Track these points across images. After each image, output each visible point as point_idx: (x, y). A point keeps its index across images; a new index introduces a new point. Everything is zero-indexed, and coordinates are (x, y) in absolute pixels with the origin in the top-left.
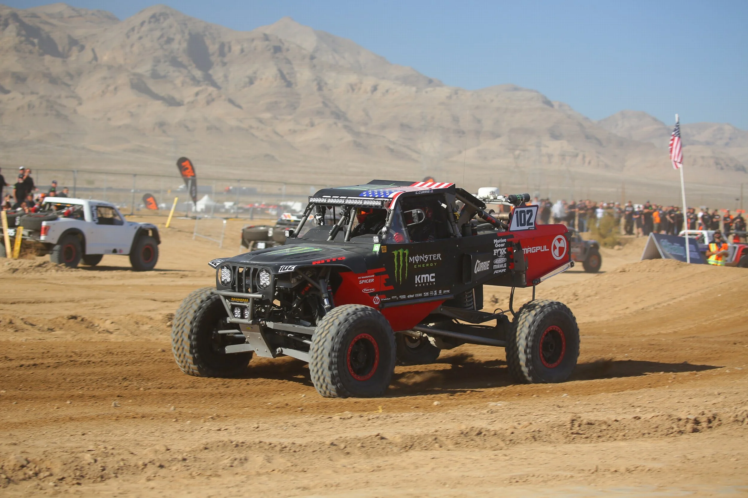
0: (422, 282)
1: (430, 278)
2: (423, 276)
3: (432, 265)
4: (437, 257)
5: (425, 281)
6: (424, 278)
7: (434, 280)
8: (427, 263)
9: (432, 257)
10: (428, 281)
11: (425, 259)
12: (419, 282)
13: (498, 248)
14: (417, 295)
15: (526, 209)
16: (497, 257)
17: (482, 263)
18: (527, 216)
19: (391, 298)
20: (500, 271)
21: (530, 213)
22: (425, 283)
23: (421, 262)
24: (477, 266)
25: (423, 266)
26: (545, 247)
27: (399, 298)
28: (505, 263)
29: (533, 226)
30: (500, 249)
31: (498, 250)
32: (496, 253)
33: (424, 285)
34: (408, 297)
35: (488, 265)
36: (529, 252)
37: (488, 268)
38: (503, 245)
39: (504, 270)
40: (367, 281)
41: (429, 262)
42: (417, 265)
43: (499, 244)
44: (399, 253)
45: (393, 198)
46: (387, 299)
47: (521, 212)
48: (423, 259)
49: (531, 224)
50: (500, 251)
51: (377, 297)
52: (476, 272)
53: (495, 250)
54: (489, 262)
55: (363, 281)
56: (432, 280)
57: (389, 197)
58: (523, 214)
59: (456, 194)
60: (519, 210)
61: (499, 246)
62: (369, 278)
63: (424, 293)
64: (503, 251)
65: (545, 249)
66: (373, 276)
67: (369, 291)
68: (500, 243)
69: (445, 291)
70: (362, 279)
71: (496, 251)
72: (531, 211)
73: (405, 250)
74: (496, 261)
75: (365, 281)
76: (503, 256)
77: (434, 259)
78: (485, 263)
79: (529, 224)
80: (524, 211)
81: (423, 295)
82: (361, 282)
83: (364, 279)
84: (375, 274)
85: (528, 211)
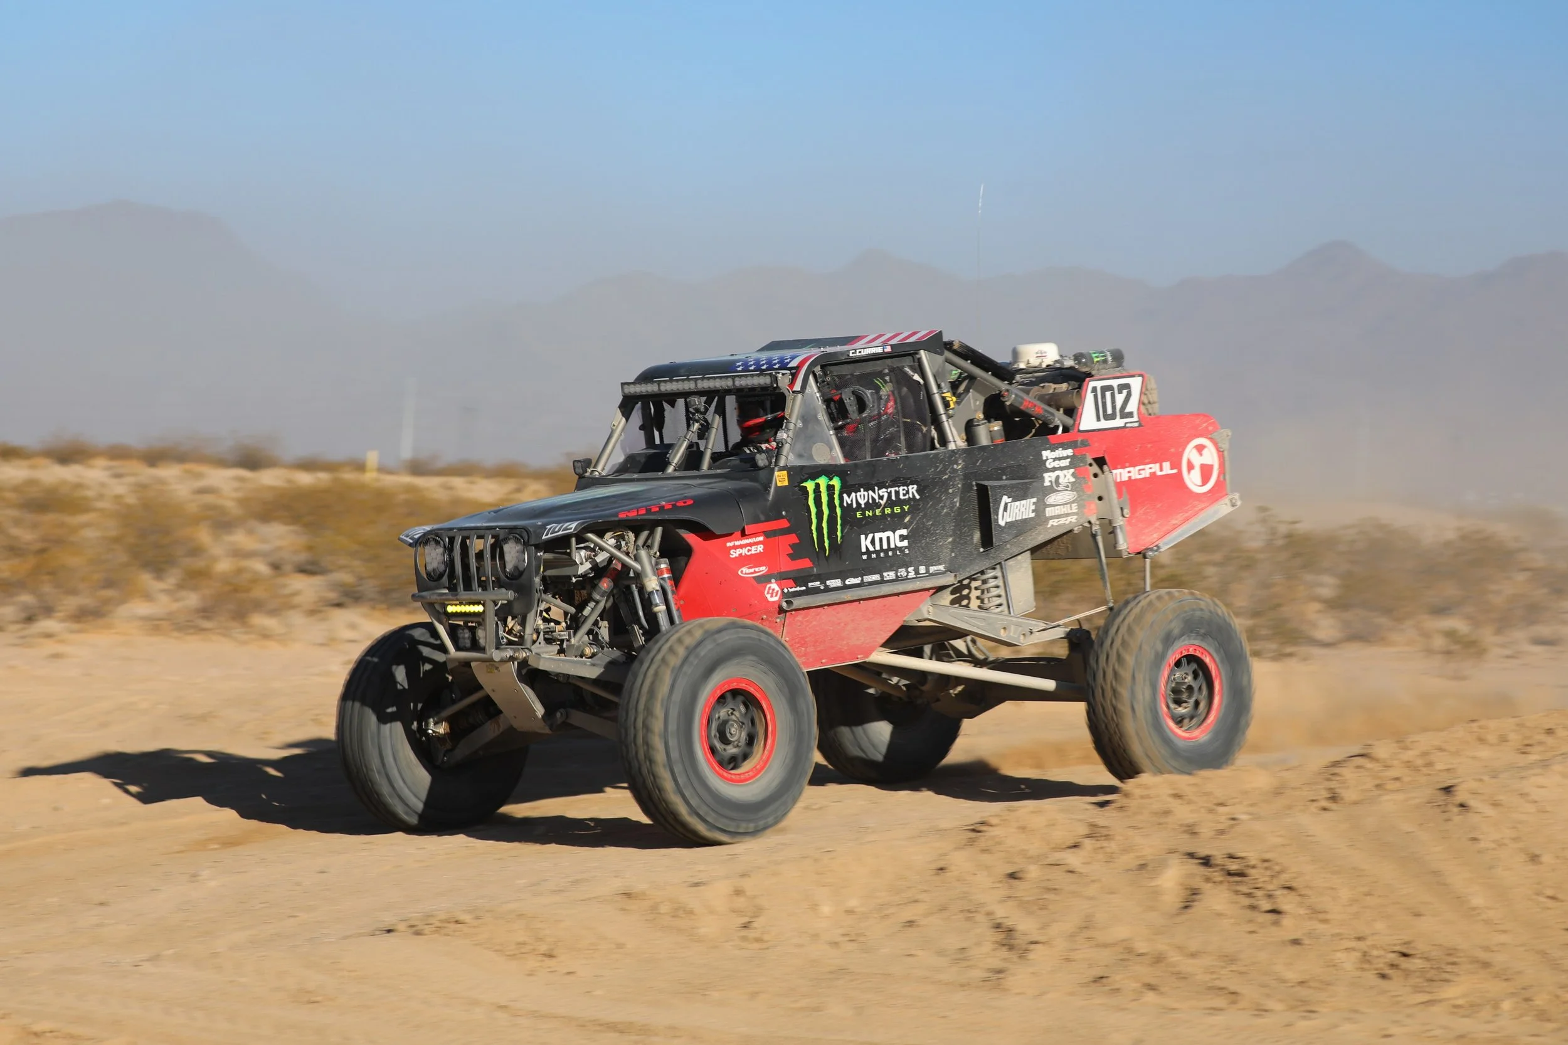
0: (878, 548)
1: (895, 539)
2: (878, 535)
3: (897, 510)
4: (908, 492)
5: (885, 547)
6: (881, 539)
7: (905, 543)
8: (885, 506)
9: (897, 493)
10: (892, 546)
11: (881, 498)
12: (871, 548)
13: (1054, 469)
14: (868, 578)
15: (1115, 383)
16: (1051, 490)
17: (1017, 503)
18: (1120, 399)
19: (806, 585)
20: (1062, 521)
21: (1125, 392)
22: (886, 551)
23: (872, 505)
24: (1005, 509)
25: (878, 512)
26: (1166, 465)
27: (826, 586)
28: (1073, 502)
29: (1135, 418)
30: (1057, 473)
31: (1053, 475)
32: (1051, 481)
33: (882, 555)
34: (847, 582)
35: (1033, 507)
36: (1130, 477)
37: (1033, 515)
38: (1066, 463)
39: (1073, 519)
40: (749, 550)
41: (891, 503)
42: (864, 511)
43: (1055, 459)
44: (818, 486)
45: (798, 368)
46: (798, 589)
47: (1105, 389)
48: (876, 497)
49: (1130, 415)
50: (1058, 477)
51: (774, 586)
52: (1002, 523)
53: (1046, 475)
54: (1034, 500)
55: (739, 551)
56: (900, 544)
57: (789, 366)
58: (1108, 394)
59: (948, 354)
60: (1099, 384)
61: (1057, 464)
62: (750, 545)
63: (885, 574)
64: (1067, 477)
65: (1167, 469)
66: (761, 539)
67: (755, 572)
68: (1060, 459)
69: (932, 569)
70: (735, 547)
71: (1048, 477)
72: (1127, 386)
73: (831, 479)
74: (1052, 499)
75: (744, 551)
76: (1068, 486)
77: (902, 497)
78: (1024, 502)
79: (1125, 415)
80: (1110, 388)
81: (882, 577)
82: (734, 554)
83: (741, 546)
84: (767, 534)
85: (1122, 387)
